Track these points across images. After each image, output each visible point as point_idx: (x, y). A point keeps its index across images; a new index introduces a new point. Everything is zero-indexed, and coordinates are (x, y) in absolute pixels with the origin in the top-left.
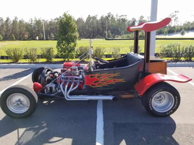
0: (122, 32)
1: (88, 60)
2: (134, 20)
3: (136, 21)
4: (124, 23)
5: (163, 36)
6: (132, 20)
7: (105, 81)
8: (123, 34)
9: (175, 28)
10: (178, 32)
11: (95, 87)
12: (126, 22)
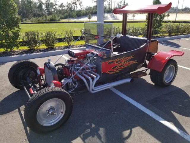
0: (30, 15)
1: (38, 48)
2: (40, 2)
3: (43, 4)
4: (30, 5)
5: (72, 19)
6: (38, 2)
7: (122, 65)
8: (31, 17)
9: (81, 12)
10: (84, 16)
11: (113, 73)
12: (32, 3)
